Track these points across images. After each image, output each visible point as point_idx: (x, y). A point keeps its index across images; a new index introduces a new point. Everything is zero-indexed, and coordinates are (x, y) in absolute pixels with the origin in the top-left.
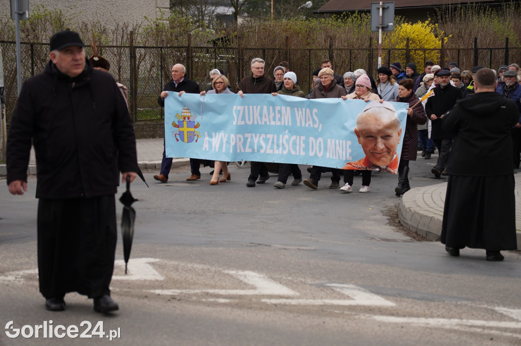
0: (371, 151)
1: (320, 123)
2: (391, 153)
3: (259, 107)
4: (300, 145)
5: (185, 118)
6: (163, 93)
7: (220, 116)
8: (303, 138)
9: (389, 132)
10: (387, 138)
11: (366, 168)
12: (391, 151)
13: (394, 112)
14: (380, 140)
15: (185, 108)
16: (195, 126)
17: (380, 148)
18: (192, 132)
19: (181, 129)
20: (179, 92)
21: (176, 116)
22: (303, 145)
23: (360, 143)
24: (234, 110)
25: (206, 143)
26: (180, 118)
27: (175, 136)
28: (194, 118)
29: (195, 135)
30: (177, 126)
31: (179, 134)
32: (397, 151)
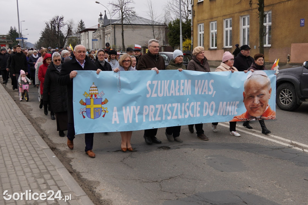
0: (250, 107)
1: (214, 90)
2: (264, 106)
3: (168, 81)
4: (196, 109)
5: (92, 96)
7: (132, 91)
8: (199, 103)
10: (261, 96)
11: (247, 119)
12: (263, 105)
13: (267, 77)
14: (256, 98)
16: (102, 102)
17: (256, 104)
18: (99, 108)
19: (88, 106)
21: (84, 95)
22: (198, 109)
24: (148, 85)
25: (115, 117)
26: (87, 96)
27: (82, 113)
28: (102, 95)
29: (103, 111)
30: (84, 104)
31: (85, 111)
32: (268, 104)
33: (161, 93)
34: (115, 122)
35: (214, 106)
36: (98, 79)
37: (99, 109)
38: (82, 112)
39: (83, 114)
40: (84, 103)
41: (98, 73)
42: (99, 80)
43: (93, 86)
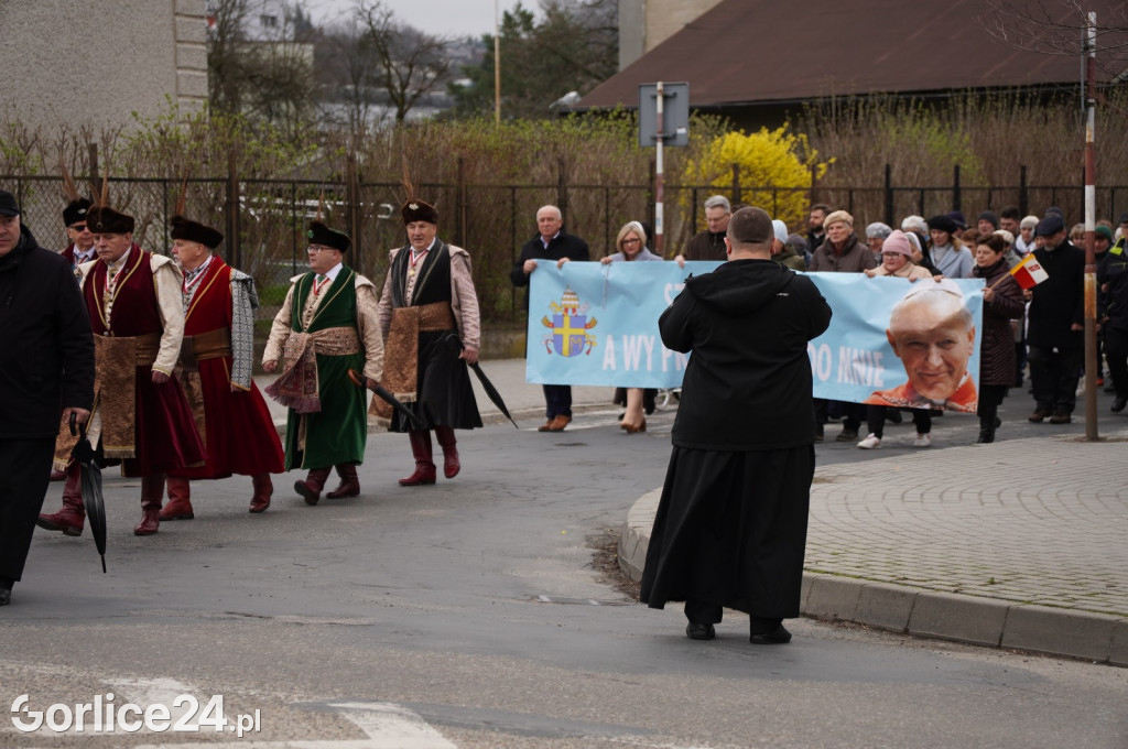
2: (956, 373)
5: (566, 310)
6: (528, 263)
9: (953, 334)
10: (947, 346)
11: (907, 403)
12: (954, 370)
13: (960, 297)
14: (934, 350)
15: (569, 291)
16: (586, 325)
17: (933, 366)
18: (579, 336)
19: (558, 331)
20: (557, 258)
21: (550, 307)
23: (899, 356)
25: (609, 357)
26: (558, 309)
28: (586, 310)
29: (587, 341)
30: (550, 325)
31: (553, 339)
32: (968, 370)
34: (609, 366)
37: (580, 338)
38: (547, 341)
39: (547, 345)
40: (550, 323)
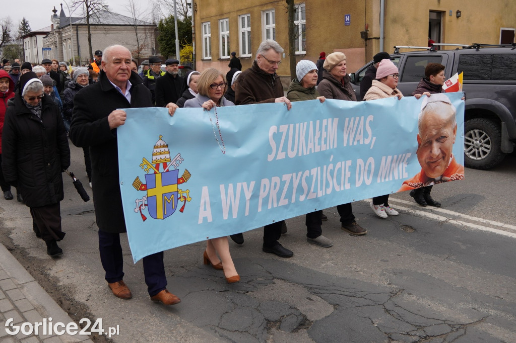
0: (427, 161)
1: (373, 135)
2: (446, 158)
3: (306, 123)
4: (345, 175)
7: (239, 149)
8: (349, 163)
10: (442, 140)
11: (422, 185)
13: (450, 104)
16: (178, 179)
17: (435, 155)
18: (172, 193)
19: (151, 192)
21: (141, 166)
22: (348, 174)
24: (270, 134)
25: (205, 209)
26: (149, 167)
27: (140, 210)
28: (178, 162)
29: (180, 198)
30: (143, 187)
31: (146, 203)
32: (452, 153)
33: (293, 150)
34: (205, 219)
35: (373, 166)
36: (171, 126)
37: (173, 196)
38: (140, 207)
39: (141, 212)
40: (143, 185)
41: (171, 114)
42: (174, 129)
43: (159, 144)
